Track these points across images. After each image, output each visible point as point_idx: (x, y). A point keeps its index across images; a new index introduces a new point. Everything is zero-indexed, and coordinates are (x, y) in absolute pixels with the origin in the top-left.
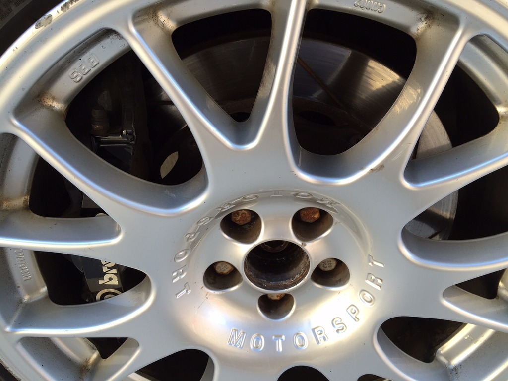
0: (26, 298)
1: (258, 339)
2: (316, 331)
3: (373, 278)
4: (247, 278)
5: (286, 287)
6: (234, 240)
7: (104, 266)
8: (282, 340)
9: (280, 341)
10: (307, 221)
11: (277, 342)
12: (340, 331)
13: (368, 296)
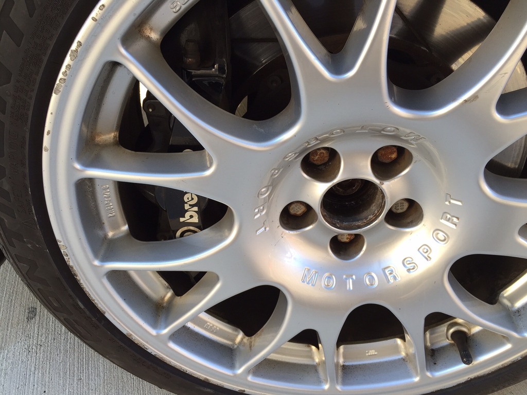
0: (110, 234)
1: (329, 278)
2: (387, 271)
3: (449, 216)
4: (322, 217)
5: (359, 227)
6: (313, 179)
7: (186, 203)
8: (352, 279)
9: (351, 280)
10: (384, 161)
11: (348, 281)
12: (411, 271)
13: (441, 236)
